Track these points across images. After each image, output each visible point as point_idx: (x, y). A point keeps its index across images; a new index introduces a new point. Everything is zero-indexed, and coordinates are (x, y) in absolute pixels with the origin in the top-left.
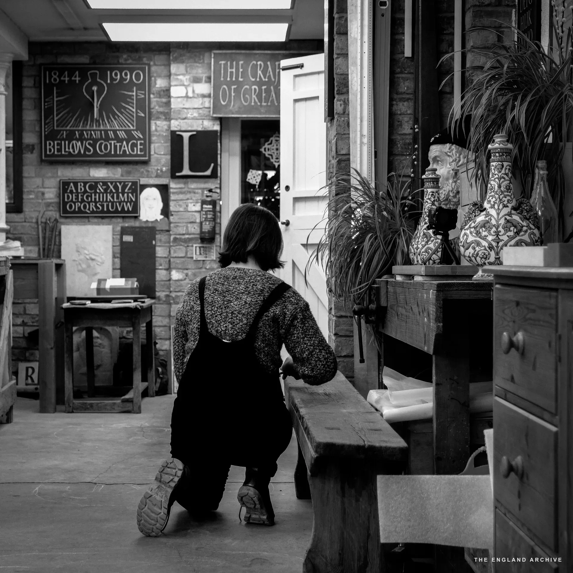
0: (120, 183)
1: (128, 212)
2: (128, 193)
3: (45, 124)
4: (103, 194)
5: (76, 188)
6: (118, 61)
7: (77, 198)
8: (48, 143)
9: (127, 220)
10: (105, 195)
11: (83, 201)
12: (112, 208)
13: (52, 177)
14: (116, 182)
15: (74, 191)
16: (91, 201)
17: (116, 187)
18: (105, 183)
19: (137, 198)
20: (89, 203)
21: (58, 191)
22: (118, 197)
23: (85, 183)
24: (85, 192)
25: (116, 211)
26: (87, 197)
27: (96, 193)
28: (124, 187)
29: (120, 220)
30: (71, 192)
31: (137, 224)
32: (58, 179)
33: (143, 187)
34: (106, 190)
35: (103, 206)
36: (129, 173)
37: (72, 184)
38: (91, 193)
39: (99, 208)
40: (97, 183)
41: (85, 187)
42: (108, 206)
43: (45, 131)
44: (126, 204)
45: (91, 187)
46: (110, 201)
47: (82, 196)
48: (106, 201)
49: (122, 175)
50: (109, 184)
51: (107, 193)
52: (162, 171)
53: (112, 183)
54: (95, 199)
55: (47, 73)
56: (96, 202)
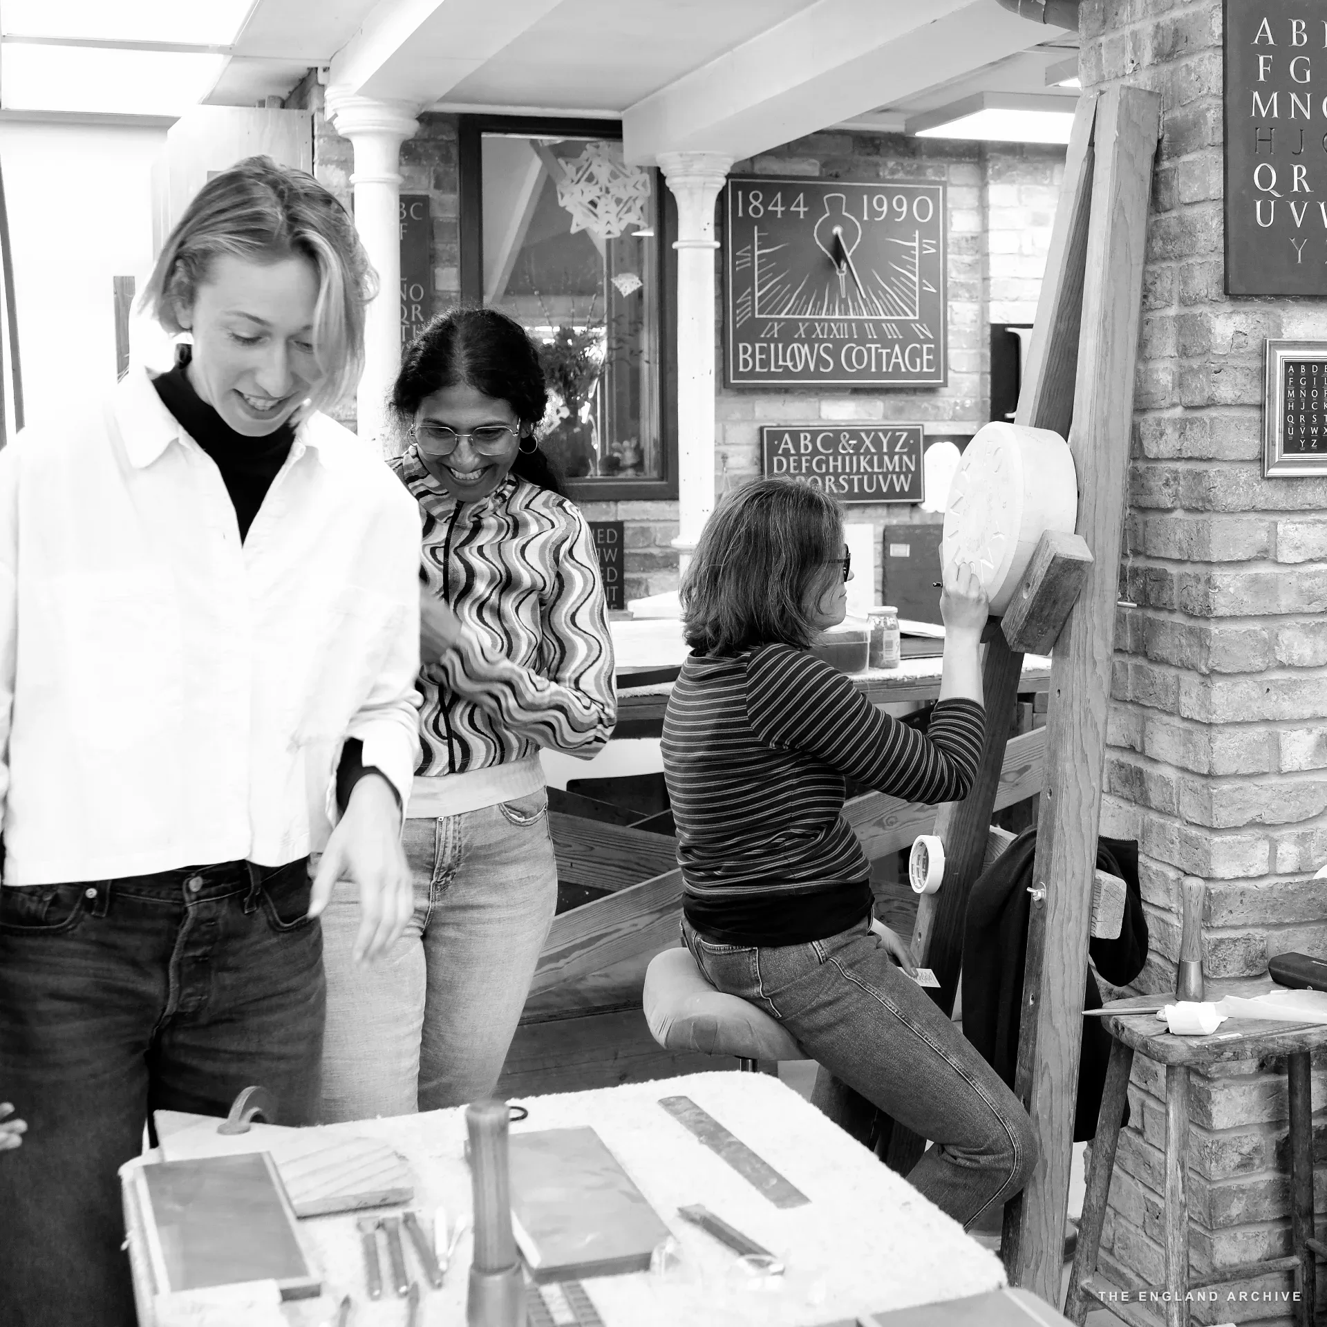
0: (885, 432)
1: (902, 494)
2: (901, 454)
3: (736, 307)
4: (851, 455)
5: (797, 446)
6: (878, 175)
7: (799, 467)
8: (741, 346)
9: (896, 511)
10: (855, 458)
11: (810, 471)
12: (870, 487)
13: (743, 420)
14: (876, 431)
15: (793, 452)
16: (827, 473)
17: (877, 442)
18: (854, 434)
19: (918, 464)
20: (822, 476)
21: (758, 453)
22: (881, 465)
23: (815, 434)
24: (815, 452)
25: (879, 494)
26: (819, 465)
27: (836, 454)
28: (893, 442)
29: (882, 511)
30: (786, 453)
31: (916, 520)
32: (757, 426)
33: (930, 440)
34: (857, 448)
35: (851, 482)
36: (899, 411)
37: (787, 436)
38: (827, 456)
39: (843, 488)
40: (837, 433)
41: (813, 441)
42: (861, 482)
43: (735, 323)
44: (898, 479)
45: (827, 443)
46: (866, 472)
47: (810, 462)
48: (858, 472)
49: (886, 417)
50: (863, 435)
51: (858, 454)
52: (963, 407)
53: (868, 432)
54: (835, 467)
55: (740, 193)
56: (836, 475)
